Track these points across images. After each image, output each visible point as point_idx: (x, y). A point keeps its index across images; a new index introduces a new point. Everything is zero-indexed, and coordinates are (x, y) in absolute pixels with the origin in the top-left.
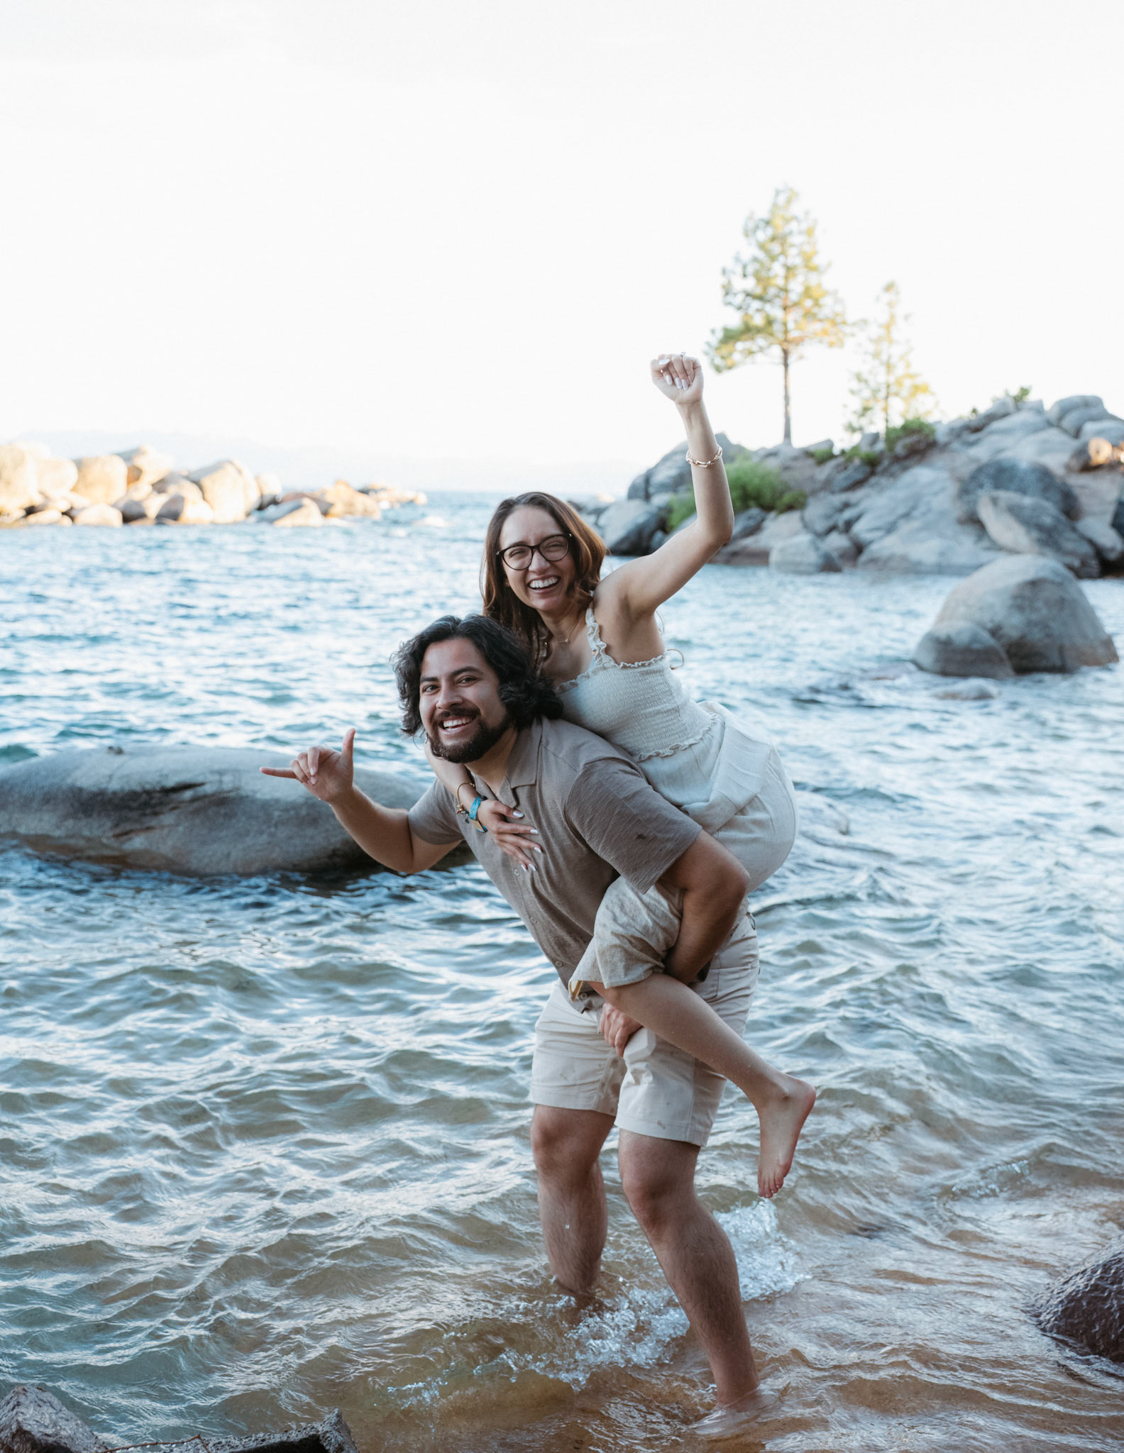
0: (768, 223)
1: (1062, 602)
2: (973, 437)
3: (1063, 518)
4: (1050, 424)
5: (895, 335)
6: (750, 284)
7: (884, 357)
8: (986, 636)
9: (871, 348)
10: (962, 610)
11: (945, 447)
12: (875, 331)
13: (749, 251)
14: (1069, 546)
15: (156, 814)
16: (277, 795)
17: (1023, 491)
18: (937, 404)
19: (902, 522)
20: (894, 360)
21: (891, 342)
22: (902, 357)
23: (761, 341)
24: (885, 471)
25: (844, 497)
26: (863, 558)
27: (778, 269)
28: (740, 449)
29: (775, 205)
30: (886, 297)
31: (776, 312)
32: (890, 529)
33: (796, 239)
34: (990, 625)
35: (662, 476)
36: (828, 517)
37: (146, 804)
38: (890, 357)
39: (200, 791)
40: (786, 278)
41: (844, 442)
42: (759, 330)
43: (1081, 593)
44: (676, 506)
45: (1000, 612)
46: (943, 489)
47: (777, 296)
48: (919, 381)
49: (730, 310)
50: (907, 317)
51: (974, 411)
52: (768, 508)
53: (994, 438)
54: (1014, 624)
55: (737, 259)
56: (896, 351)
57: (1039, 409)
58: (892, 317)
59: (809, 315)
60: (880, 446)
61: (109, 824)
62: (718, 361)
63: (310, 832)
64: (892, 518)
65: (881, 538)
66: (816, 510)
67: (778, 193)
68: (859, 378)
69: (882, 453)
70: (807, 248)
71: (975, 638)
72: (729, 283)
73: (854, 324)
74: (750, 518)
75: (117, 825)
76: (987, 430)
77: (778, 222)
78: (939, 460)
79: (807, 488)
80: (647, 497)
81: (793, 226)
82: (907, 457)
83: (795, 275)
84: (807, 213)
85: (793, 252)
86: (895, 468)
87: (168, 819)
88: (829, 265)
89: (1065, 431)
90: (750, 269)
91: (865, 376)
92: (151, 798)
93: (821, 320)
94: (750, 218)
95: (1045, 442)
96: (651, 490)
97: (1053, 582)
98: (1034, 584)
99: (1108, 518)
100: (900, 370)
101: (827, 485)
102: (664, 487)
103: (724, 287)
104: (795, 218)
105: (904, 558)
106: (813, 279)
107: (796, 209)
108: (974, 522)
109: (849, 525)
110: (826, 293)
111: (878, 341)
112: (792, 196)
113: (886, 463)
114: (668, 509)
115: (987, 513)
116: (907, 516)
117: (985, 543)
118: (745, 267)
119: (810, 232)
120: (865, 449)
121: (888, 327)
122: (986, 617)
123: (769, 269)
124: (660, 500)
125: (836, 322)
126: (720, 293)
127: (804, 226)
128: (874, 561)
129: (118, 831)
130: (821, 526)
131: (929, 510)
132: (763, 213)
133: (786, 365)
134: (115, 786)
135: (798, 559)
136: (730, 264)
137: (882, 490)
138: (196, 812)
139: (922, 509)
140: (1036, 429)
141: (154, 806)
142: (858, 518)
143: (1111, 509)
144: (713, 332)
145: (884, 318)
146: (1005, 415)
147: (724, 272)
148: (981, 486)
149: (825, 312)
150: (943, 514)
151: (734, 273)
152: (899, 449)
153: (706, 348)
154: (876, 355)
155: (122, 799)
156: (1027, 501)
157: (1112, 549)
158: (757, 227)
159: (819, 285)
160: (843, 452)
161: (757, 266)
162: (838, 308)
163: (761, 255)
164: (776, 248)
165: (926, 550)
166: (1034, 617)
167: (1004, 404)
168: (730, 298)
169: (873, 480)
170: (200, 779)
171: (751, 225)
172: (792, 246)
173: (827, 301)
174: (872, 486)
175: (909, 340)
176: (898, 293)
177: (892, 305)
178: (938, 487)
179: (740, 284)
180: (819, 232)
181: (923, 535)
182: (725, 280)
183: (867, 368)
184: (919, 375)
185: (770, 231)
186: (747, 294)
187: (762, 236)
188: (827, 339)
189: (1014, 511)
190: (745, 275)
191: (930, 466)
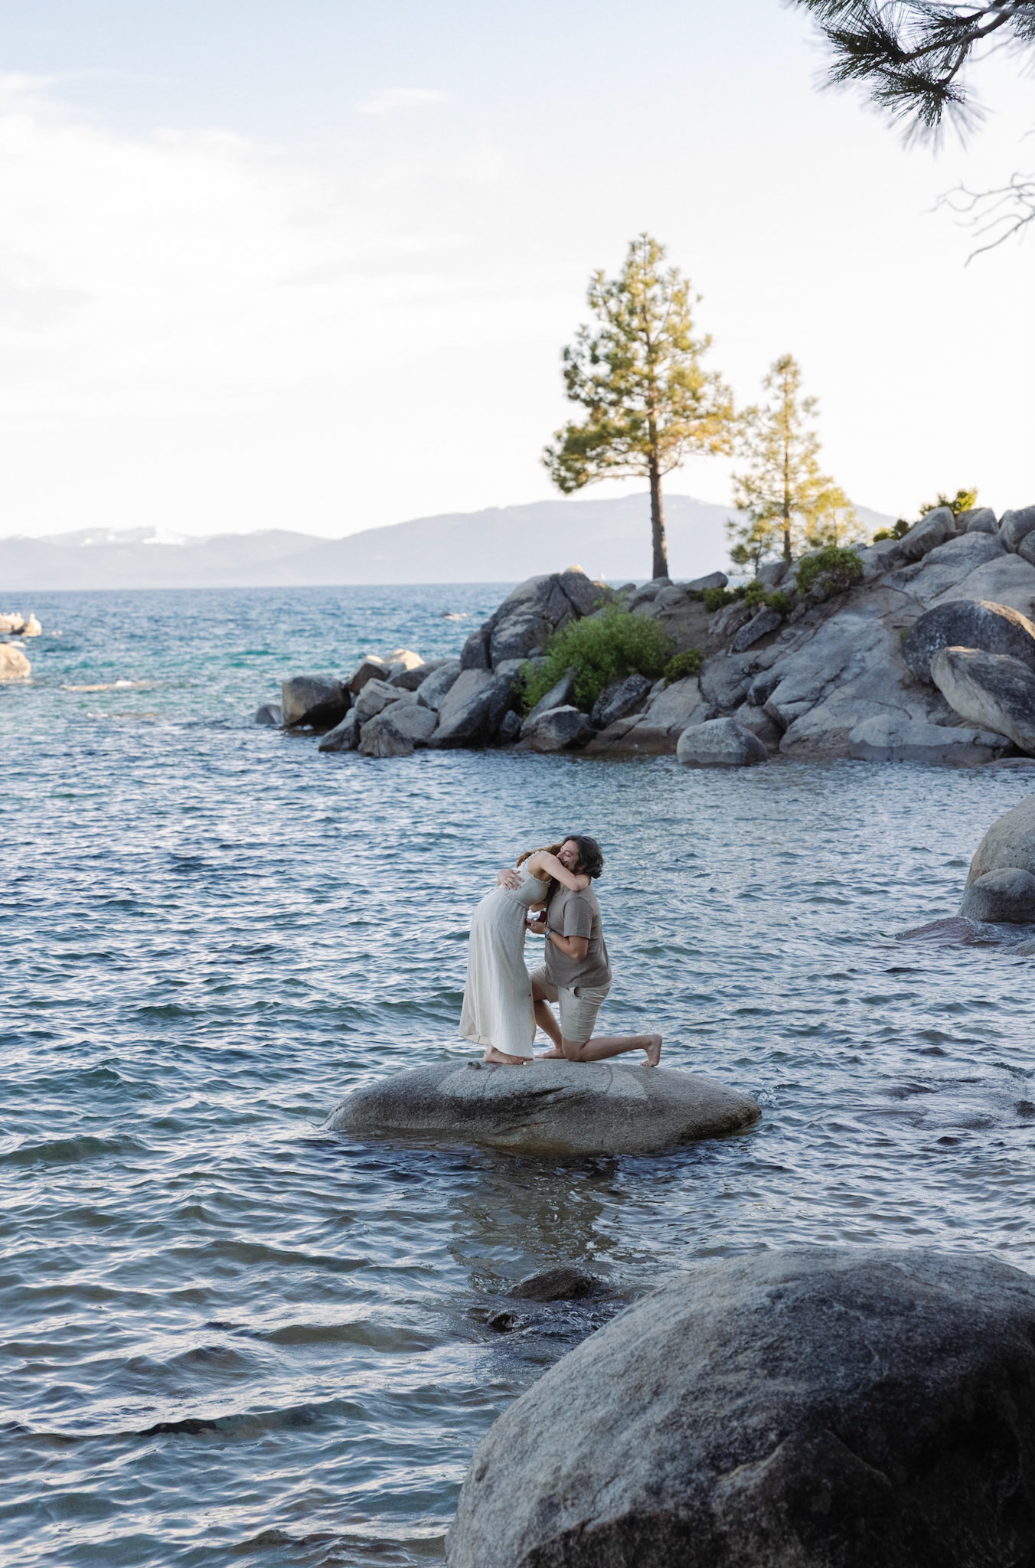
0: (623, 288)
2: (911, 567)
4: (1005, 547)
5: (797, 430)
9: (762, 447)
11: (873, 583)
12: (765, 424)
13: (599, 324)
15: (528, 1114)
16: (624, 1094)
17: (986, 648)
18: (851, 514)
19: (831, 687)
20: (794, 462)
22: (804, 458)
23: (622, 447)
24: (797, 621)
25: (751, 656)
26: (787, 738)
27: (639, 349)
28: (606, 595)
29: (630, 265)
30: (779, 380)
31: (638, 404)
32: (817, 698)
33: (661, 309)
35: (508, 632)
36: (733, 684)
37: (519, 1107)
38: (789, 458)
39: (560, 1095)
40: (651, 362)
41: (742, 576)
42: (620, 433)
44: (531, 677)
46: (880, 641)
47: (639, 384)
48: (830, 486)
49: (578, 405)
50: (808, 404)
51: (902, 526)
52: (653, 674)
53: (937, 568)
55: (582, 335)
56: (797, 449)
57: (988, 525)
58: (789, 406)
59: (682, 412)
60: (791, 584)
61: (491, 1124)
62: (563, 473)
63: (661, 1121)
64: (818, 685)
65: (809, 710)
66: (716, 675)
67: (633, 248)
68: (749, 489)
69: (794, 592)
70: (676, 319)
72: (575, 367)
73: (741, 416)
74: (630, 689)
75: (498, 1125)
76: (925, 559)
77: (638, 286)
78: (871, 601)
79: (700, 646)
80: (490, 665)
81: (656, 290)
82: (826, 600)
83: (660, 353)
84: (674, 273)
85: (656, 326)
86: (815, 614)
87: (540, 1117)
88: (708, 341)
89: (1026, 558)
90: (601, 351)
91: (758, 483)
92: (522, 1103)
93: (700, 417)
94: (600, 279)
95: (1002, 572)
96: (494, 655)
100: (803, 477)
101: (726, 639)
102: (512, 650)
103: (567, 374)
104: (659, 281)
105: (841, 735)
106: (685, 361)
107: (661, 269)
108: (925, 687)
109: (763, 694)
110: (706, 379)
111: (770, 439)
112: (656, 252)
113: (801, 607)
114: (519, 680)
115: (943, 677)
116: (837, 679)
117: (940, 715)
118: (594, 347)
119: (679, 298)
120: (769, 589)
121: (784, 418)
123: (626, 349)
124: (505, 668)
125: (720, 415)
126: (565, 382)
127: (669, 291)
128: (800, 741)
130: (725, 697)
131: (864, 670)
132: (614, 273)
133: (655, 478)
134: (489, 1094)
135: (715, 749)
137: (800, 645)
138: (562, 1111)
139: (855, 669)
140: (990, 557)
141: (526, 1107)
142: (775, 684)
144: (559, 437)
145: (777, 406)
146: (947, 537)
147: (566, 354)
148: (932, 640)
149: (705, 406)
150: (881, 675)
151: (580, 355)
152: (816, 588)
153: (546, 455)
154: (770, 456)
155: (498, 1104)
156: (994, 659)
158: (610, 293)
159: (695, 370)
160: (741, 593)
161: (611, 345)
162: (723, 401)
163: (614, 330)
164: (636, 322)
165: (871, 728)
167: (941, 518)
168: (577, 389)
169: (786, 632)
170: (557, 1085)
171: (600, 290)
172: (655, 317)
173: (707, 390)
174: (785, 640)
175: (812, 435)
176: (795, 374)
177: (785, 389)
178: (870, 640)
179: (587, 370)
180: (691, 298)
181: (859, 704)
182: (568, 365)
183: (756, 473)
184: (829, 480)
185: (625, 297)
186: (598, 383)
187: (613, 304)
188: (708, 442)
189: (978, 674)
190: (595, 360)
191: (858, 611)
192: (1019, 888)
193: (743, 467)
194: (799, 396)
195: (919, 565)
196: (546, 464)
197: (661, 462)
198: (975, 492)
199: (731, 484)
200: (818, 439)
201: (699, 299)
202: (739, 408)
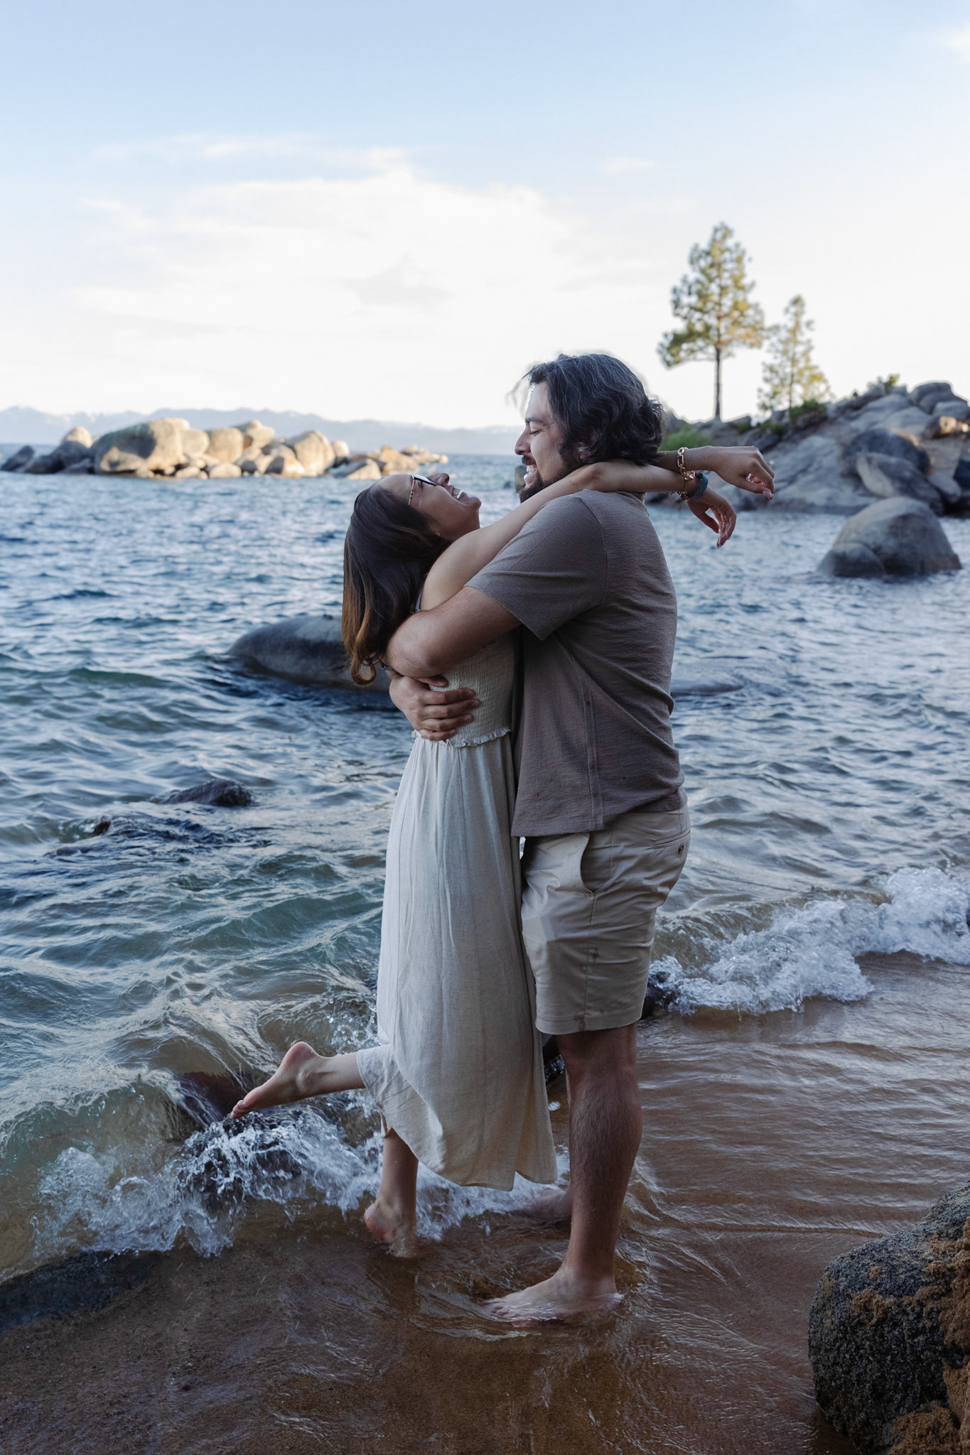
0: (708, 253)
1: (924, 531)
2: (854, 414)
3: (918, 472)
4: (910, 403)
5: (801, 338)
6: (693, 299)
7: (791, 354)
8: (871, 555)
9: (781, 347)
10: (853, 536)
11: (832, 421)
12: (784, 334)
13: (693, 275)
14: (922, 493)
17: (890, 453)
18: (828, 389)
19: (799, 476)
20: (798, 356)
21: (796, 342)
22: (803, 354)
23: (700, 343)
24: (788, 439)
27: (714, 288)
28: (683, 423)
29: (714, 241)
30: (793, 309)
31: (712, 321)
32: (792, 480)
33: (729, 266)
34: (873, 546)
38: (794, 354)
40: (721, 295)
41: (759, 416)
42: (699, 335)
43: (938, 525)
45: (880, 537)
46: (832, 452)
47: (713, 309)
48: (816, 372)
49: (678, 319)
50: (809, 324)
51: (855, 394)
53: (870, 414)
54: (890, 545)
55: (684, 280)
56: (799, 349)
57: (903, 392)
58: (797, 325)
59: (736, 323)
60: (786, 420)
62: (669, 357)
64: (792, 473)
65: (785, 487)
67: (716, 230)
68: (771, 369)
69: (787, 425)
70: (737, 273)
71: (863, 555)
72: (678, 299)
73: (770, 329)
76: (865, 408)
77: (716, 252)
78: (830, 430)
81: (727, 255)
82: (804, 428)
83: (727, 293)
84: (737, 245)
85: (726, 275)
86: (797, 436)
88: (753, 284)
89: (922, 409)
90: (694, 289)
91: (777, 368)
93: (745, 327)
94: (696, 248)
95: (907, 416)
97: (918, 517)
98: (905, 518)
99: (952, 472)
100: (802, 364)
103: (673, 302)
104: (728, 250)
105: (802, 501)
106: (740, 296)
107: (730, 243)
108: (853, 476)
110: (749, 306)
111: (785, 342)
112: (726, 233)
113: (790, 432)
115: (863, 470)
116: (804, 471)
117: (861, 491)
118: (690, 287)
119: (739, 260)
120: (775, 423)
121: (794, 331)
122: (870, 541)
123: (707, 289)
125: (755, 328)
126: (672, 306)
127: (735, 256)
129: (334, 666)
131: (820, 467)
132: (704, 245)
133: (718, 360)
136: (678, 284)
137: (786, 452)
139: (815, 466)
140: (901, 407)
143: (954, 466)
144: (666, 335)
145: (791, 324)
146: (877, 397)
147: (675, 291)
148: (860, 449)
149: (748, 321)
150: (830, 470)
151: (681, 291)
152: (800, 422)
153: (660, 348)
154: (785, 353)
156: (893, 460)
157: (954, 495)
158: (699, 257)
159: (745, 300)
160: (759, 425)
161: (698, 286)
162: (758, 318)
163: (702, 278)
164: (714, 273)
165: (818, 495)
166: (904, 541)
167: (876, 388)
168: (679, 311)
169: (780, 445)
171: (696, 255)
172: (726, 270)
173: (751, 312)
174: (779, 450)
175: (809, 341)
176: (803, 306)
177: (797, 315)
178: (826, 451)
179: (686, 300)
180: (745, 260)
181: (816, 485)
182: (674, 297)
183: (777, 362)
184: (816, 367)
185: (709, 260)
186: (692, 308)
187: (703, 263)
188: (749, 341)
189: (884, 468)
190: (690, 294)
191: (822, 434)
192: (856, 554)
193: (770, 359)
194: (804, 319)
195: (860, 412)
196: (660, 352)
197: (723, 355)
198: (898, 376)
199: (761, 368)
200: (813, 343)
201: (750, 260)
202: (768, 322)
